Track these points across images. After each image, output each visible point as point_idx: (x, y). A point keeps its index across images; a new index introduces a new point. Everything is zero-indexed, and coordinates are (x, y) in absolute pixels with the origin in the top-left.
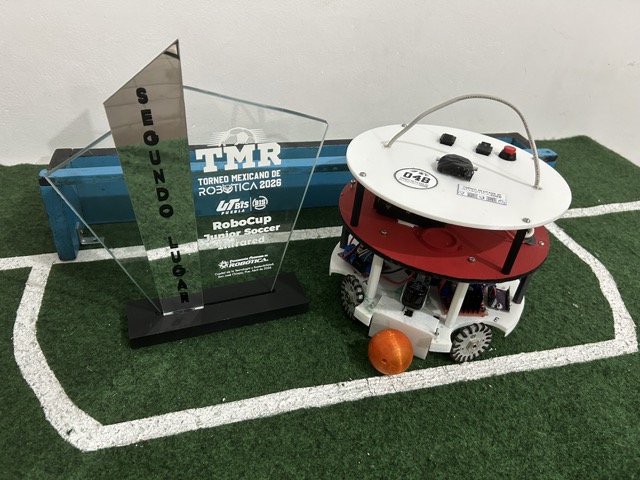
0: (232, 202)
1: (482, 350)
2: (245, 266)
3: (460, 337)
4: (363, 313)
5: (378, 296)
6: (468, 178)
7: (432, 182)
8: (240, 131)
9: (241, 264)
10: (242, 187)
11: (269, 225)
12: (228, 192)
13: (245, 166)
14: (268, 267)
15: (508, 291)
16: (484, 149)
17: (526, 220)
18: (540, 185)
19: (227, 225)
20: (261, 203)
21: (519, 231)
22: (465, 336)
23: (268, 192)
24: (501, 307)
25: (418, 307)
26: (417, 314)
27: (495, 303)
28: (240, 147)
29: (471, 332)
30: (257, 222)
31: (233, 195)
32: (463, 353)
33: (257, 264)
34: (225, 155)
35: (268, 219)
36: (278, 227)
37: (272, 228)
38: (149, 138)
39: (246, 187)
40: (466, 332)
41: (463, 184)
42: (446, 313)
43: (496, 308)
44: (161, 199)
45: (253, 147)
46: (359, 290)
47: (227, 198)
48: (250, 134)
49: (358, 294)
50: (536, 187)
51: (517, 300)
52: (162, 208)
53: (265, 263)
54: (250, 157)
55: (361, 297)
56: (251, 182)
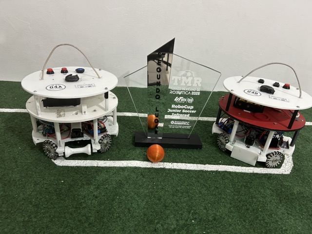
0: (181, 98)
1: (279, 163)
2: (180, 125)
3: (269, 157)
4: (229, 146)
5: (235, 141)
6: (273, 93)
7: (259, 94)
8: (188, 72)
9: (178, 124)
10: (185, 93)
11: (192, 110)
12: (180, 94)
13: (188, 85)
14: (189, 127)
15: (288, 142)
16: (277, 85)
17: (298, 107)
18: (302, 97)
19: (176, 107)
20: (191, 100)
21: (295, 110)
22: (271, 156)
23: (194, 96)
24: (285, 147)
25: (252, 145)
26: (251, 147)
27: (283, 145)
28: (187, 78)
29: (273, 155)
30: (188, 108)
31: (181, 95)
32: (270, 164)
33: (185, 125)
34: (182, 79)
35: (192, 107)
36: (195, 111)
37: (193, 112)
38: (158, 70)
39: (187, 93)
40: (272, 155)
41: (271, 95)
42: (263, 148)
43: (283, 147)
44: (157, 92)
45: (192, 78)
46: (227, 139)
47: (179, 96)
48: (192, 73)
49: (226, 140)
50: (300, 97)
51: (292, 145)
52: (157, 95)
53: (188, 125)
54: (190, 82)
55: (227, 141)
56: (189, 91)
